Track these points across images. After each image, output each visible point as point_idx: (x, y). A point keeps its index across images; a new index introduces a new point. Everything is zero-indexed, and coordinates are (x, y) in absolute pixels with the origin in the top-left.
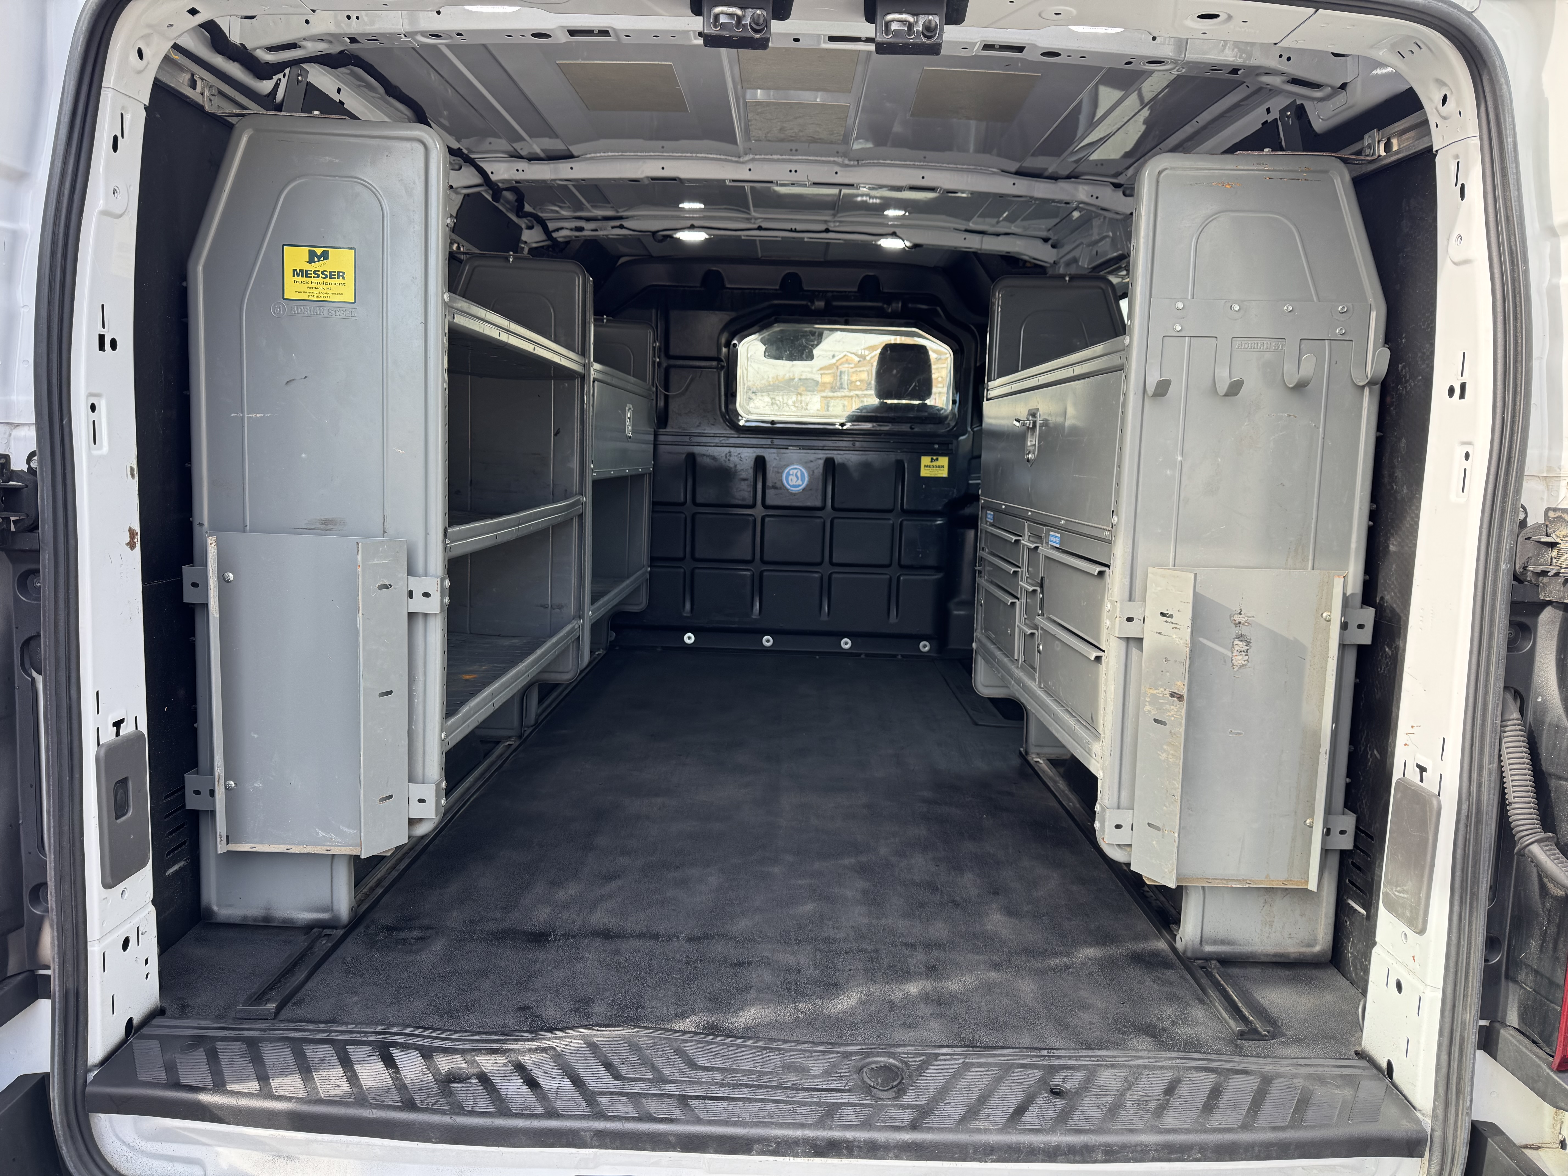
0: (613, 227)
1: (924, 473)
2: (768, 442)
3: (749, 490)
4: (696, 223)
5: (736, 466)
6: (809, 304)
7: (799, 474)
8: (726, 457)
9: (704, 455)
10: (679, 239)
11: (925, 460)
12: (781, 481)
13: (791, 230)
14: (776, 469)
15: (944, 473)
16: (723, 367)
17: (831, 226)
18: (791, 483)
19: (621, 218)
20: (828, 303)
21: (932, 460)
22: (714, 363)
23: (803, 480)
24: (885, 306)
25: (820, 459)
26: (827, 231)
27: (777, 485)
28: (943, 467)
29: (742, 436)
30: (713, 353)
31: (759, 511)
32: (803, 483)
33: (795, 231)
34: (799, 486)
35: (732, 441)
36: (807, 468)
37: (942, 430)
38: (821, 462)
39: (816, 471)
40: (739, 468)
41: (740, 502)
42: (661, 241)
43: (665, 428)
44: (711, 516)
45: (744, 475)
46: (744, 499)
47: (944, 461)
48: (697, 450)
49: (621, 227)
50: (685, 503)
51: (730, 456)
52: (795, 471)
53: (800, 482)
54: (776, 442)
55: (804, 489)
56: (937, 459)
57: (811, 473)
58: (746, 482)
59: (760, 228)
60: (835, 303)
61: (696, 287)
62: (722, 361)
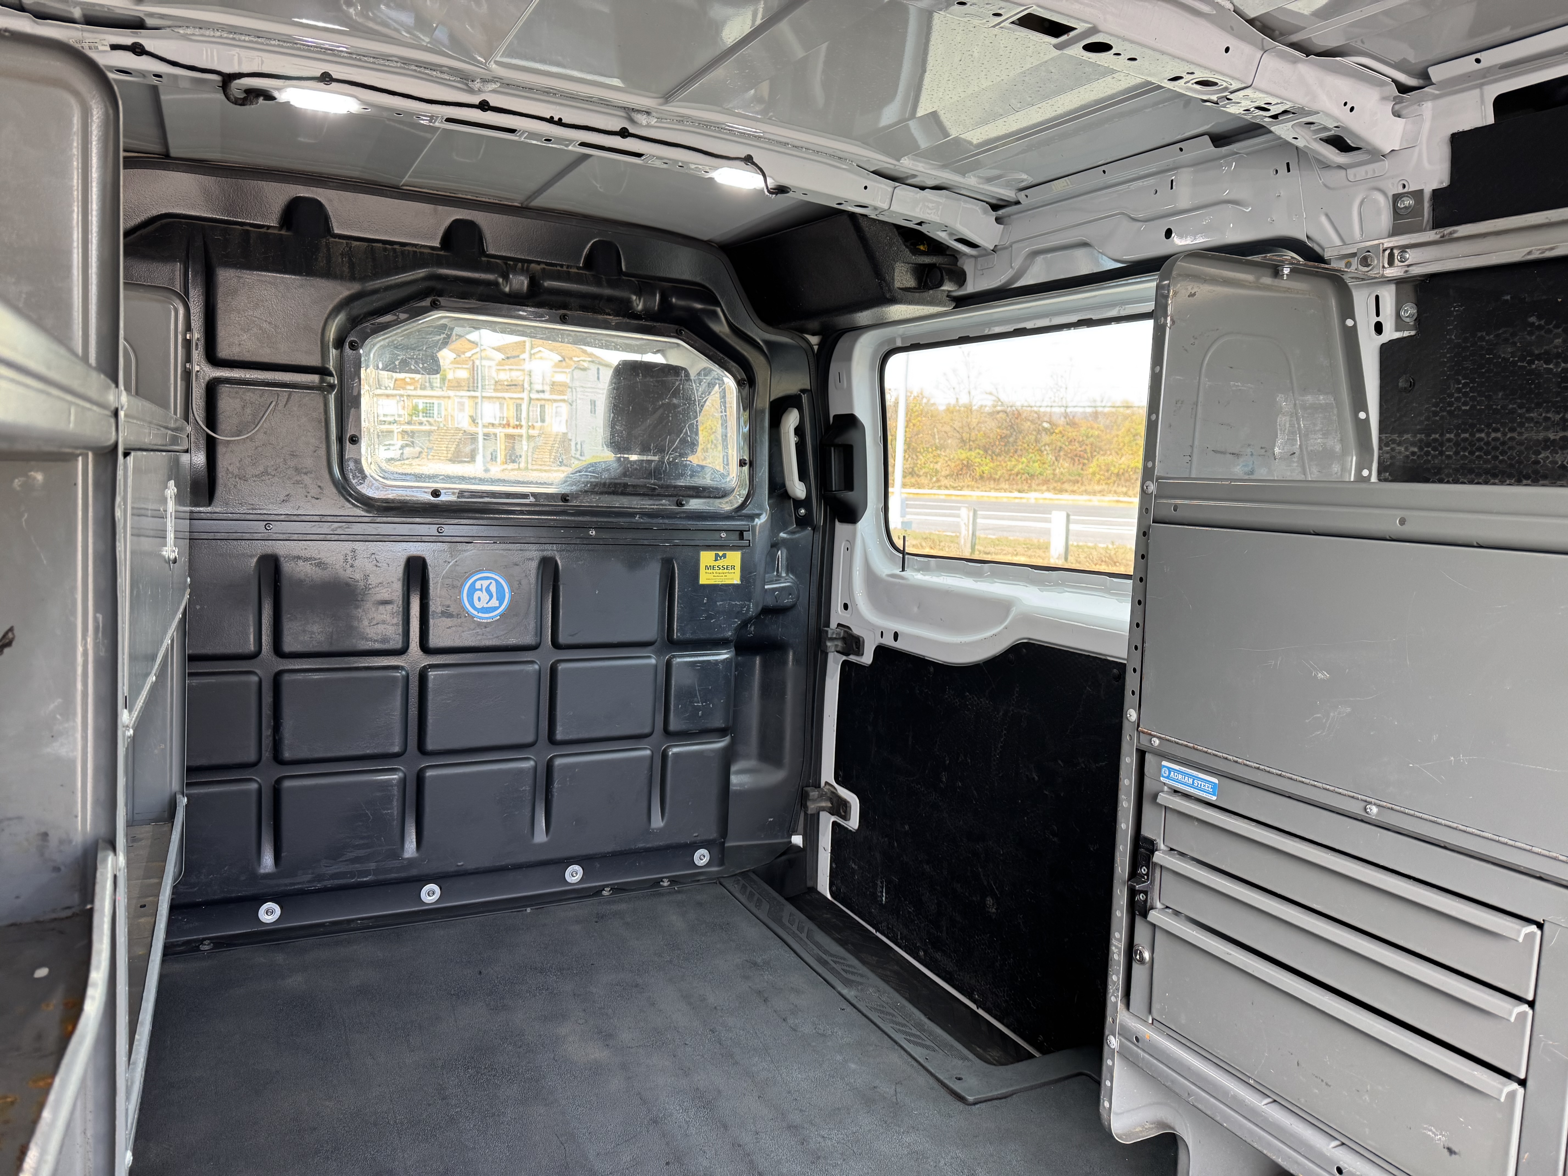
0: (114, 47)
1: (705, 578)
2: (433, 530)
3: (395, 621)
4: (337, 72)
5: (366, 577)
6: (500, 280)
7: (493, 588)
8: (346, 561)
9: (299, 558)
10: (287, 103)
11: (706, 558)
12: (460, 602)
13: (551, 120)
14: (449, 581)
15: (734, 578)
16: (332, 387)
17: (645, 125)
18: (478, 605)
19: (138, 24)
20: (534, 282)
21: (717, 557)
22: (315, 378)
23: (501, 599)
24: (634, 297)
25: (532, 559)
26: (624, 133)
27: (451, 609)
28: (733, 567)
29: (379, 520)
30: (314, 360)
31: (415, 657)
32: (501, 604)
33: (560, 123)
34: (495, 609)
35: (357, 529)
36: (509, 579)
37: (726, 506)
38: (534, 565)
39: (524, 582)
40: (373, 580)
41: (377, 646)
42: (242, 102)
43: (210, 504)
44: (316, 676)
45: (384, 595)
46: (385, 640)
47: (734, 558)
48: (281, 549)
49: (138, 50)
50: (259, 652)
51: (354, 558)
52: (485, 583)
53: (494, 603)
54: (448, 530)
55: (502, 615)
56: (724, 556)
57: (516, 584)
58: (389, 607)
59: (484, 106)
60: (547, 284)
61: (269, 227)
62: (331, 375)
